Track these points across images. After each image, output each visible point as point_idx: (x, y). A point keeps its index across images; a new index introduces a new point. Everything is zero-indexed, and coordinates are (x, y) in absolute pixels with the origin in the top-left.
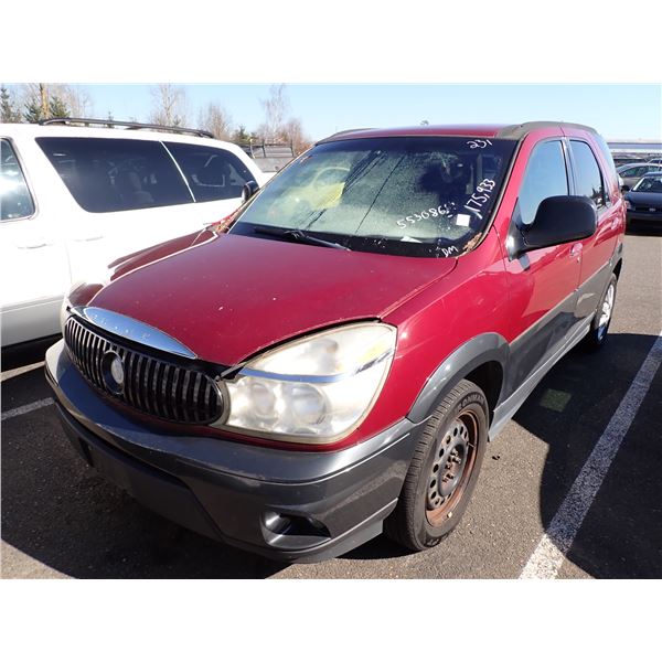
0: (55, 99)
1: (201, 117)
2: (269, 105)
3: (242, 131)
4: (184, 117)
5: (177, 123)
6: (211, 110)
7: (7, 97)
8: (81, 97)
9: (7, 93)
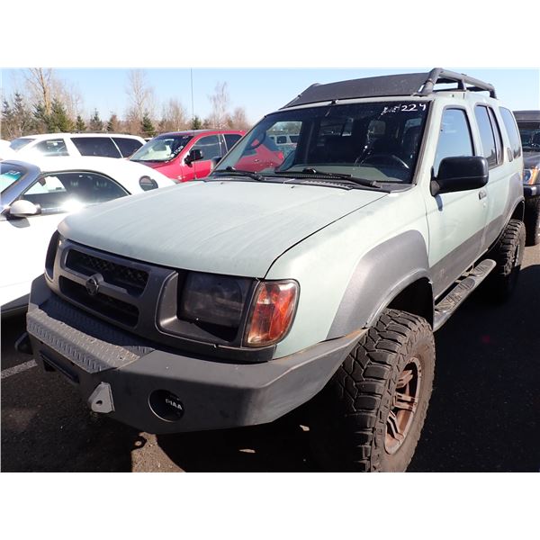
0: (55, 100)
1: (164, 110)
2: (215, 100)
3: (197, 119)
4: (153, 109)
5: (147, 115)
6: (171, 105)
7: (20, 100)
8: (74, 96)
9: (21, 97)
